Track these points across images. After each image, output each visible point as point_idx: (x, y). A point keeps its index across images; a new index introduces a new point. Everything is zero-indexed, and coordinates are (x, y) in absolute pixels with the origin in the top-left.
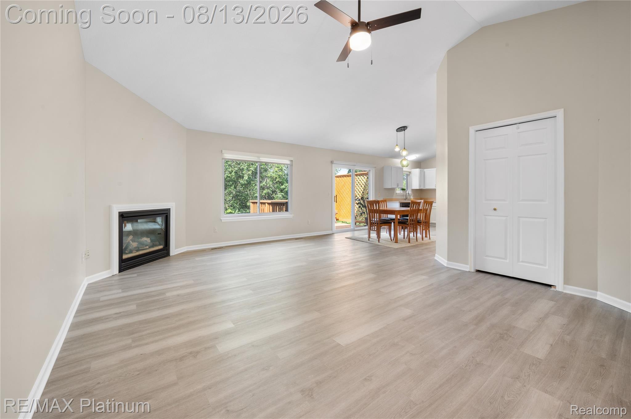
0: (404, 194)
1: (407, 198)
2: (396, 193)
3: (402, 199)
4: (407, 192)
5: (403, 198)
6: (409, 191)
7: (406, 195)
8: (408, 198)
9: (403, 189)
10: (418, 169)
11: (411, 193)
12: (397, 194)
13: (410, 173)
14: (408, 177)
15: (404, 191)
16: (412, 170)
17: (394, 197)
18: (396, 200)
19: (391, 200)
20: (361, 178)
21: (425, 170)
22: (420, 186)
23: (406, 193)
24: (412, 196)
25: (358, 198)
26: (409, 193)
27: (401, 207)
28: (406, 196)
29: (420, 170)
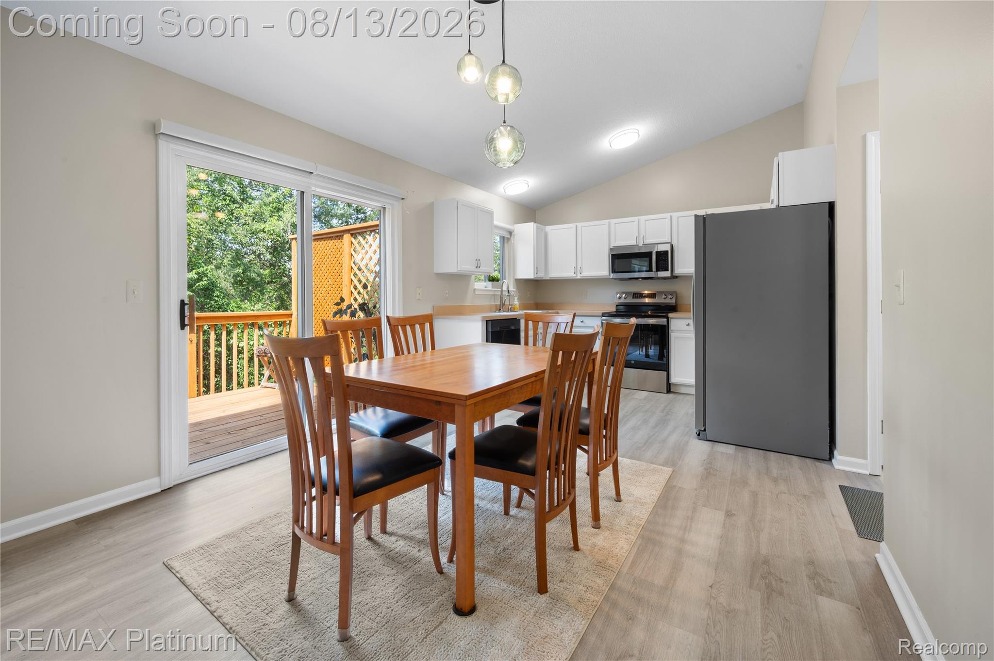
0: (496, 293)
1: (504, 305)
2: (475, 290)
3: (491, 306)
4: (505, 288)
5: (493, 304)
6: (508, 284)
7: (502, 294)
8: (507, 303)
9: (492, 279)
10: (533, 223)
11: (512, 289)
12: (477, 293)
13: (511, 233)
14: (506, 245)
15: (495, 283)
16: (517, 225)
17: (468, 302)
18: (473, 310)
19: (457, 311)
20: (359, 242)
21: (549, 228)
22: (536, 270)
23: (502, 291)
24: (516, 298)
25: (349, 306)
26: (510, 289)
27: (487, 341)
28: (501, 298)
29: (537, 228)
